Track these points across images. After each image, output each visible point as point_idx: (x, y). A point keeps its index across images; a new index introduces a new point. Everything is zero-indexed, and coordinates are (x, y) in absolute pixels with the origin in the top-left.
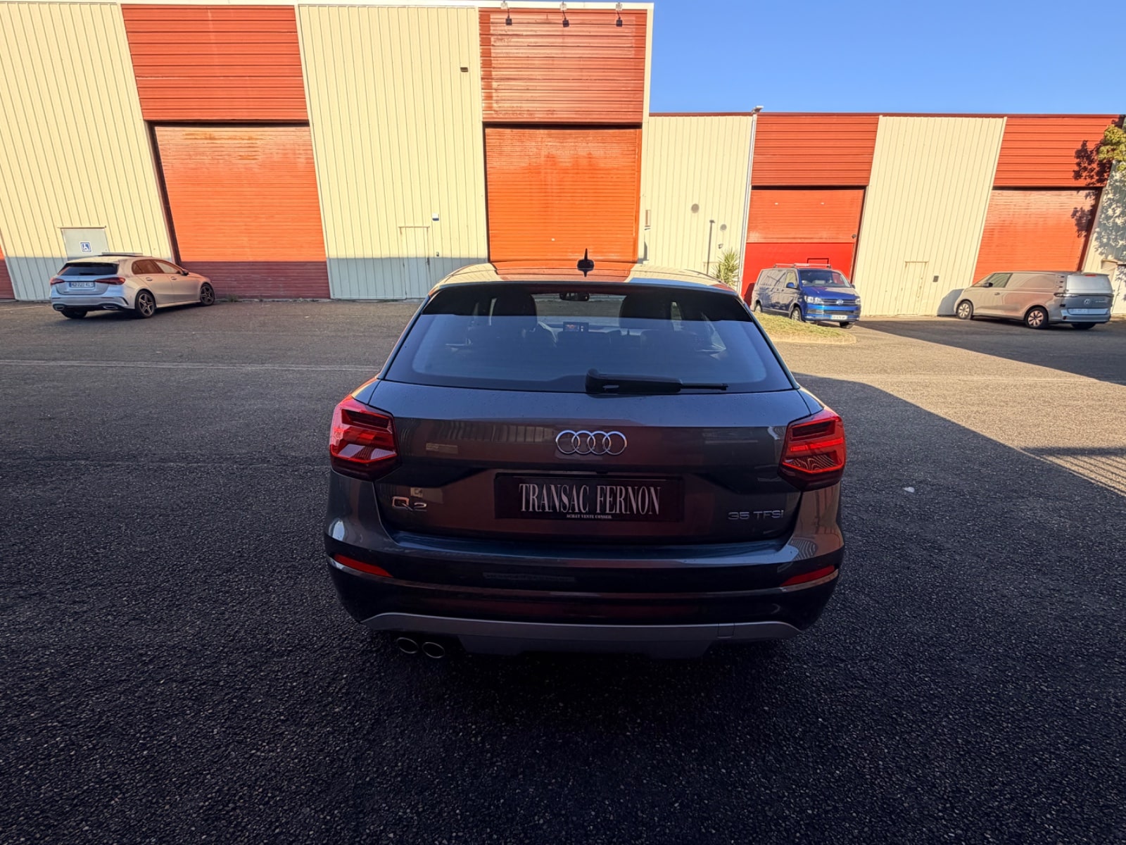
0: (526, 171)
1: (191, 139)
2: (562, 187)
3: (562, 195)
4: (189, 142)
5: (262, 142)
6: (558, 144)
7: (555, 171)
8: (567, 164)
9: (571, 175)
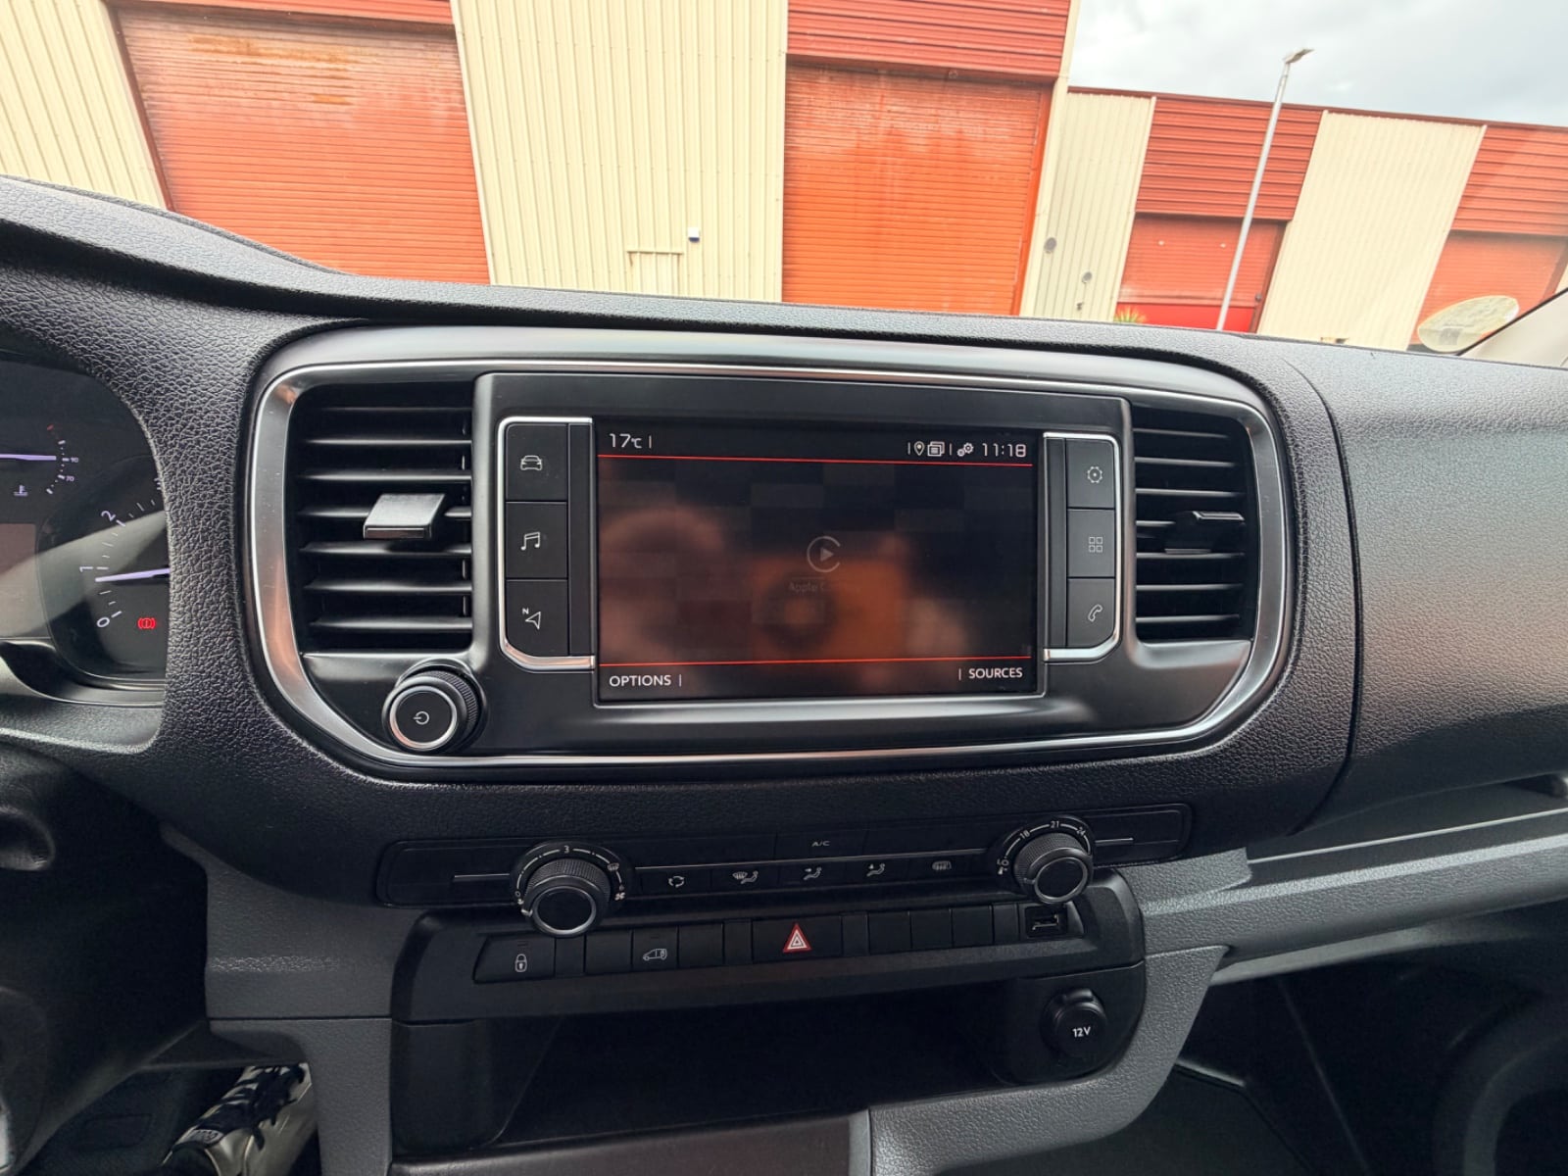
0: (852, 158)
1: (207, 51)
2: (908, 191)
3: (909, 204)
4: (206, 57)
5: (358, 68)
6: (909, 110)
7: (899, 160)
8: (922, 149)
9: (925, 170)
